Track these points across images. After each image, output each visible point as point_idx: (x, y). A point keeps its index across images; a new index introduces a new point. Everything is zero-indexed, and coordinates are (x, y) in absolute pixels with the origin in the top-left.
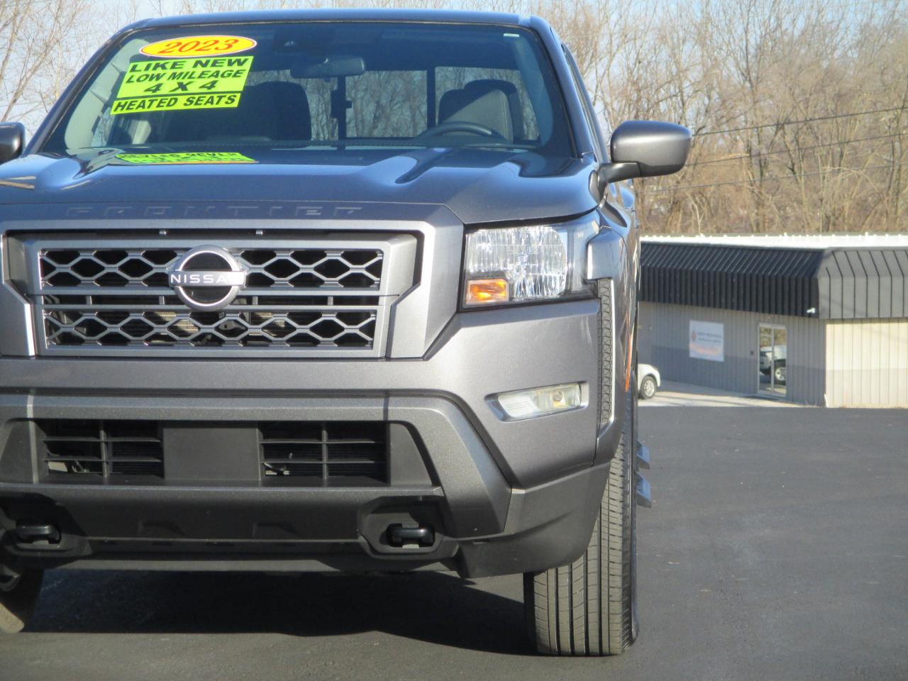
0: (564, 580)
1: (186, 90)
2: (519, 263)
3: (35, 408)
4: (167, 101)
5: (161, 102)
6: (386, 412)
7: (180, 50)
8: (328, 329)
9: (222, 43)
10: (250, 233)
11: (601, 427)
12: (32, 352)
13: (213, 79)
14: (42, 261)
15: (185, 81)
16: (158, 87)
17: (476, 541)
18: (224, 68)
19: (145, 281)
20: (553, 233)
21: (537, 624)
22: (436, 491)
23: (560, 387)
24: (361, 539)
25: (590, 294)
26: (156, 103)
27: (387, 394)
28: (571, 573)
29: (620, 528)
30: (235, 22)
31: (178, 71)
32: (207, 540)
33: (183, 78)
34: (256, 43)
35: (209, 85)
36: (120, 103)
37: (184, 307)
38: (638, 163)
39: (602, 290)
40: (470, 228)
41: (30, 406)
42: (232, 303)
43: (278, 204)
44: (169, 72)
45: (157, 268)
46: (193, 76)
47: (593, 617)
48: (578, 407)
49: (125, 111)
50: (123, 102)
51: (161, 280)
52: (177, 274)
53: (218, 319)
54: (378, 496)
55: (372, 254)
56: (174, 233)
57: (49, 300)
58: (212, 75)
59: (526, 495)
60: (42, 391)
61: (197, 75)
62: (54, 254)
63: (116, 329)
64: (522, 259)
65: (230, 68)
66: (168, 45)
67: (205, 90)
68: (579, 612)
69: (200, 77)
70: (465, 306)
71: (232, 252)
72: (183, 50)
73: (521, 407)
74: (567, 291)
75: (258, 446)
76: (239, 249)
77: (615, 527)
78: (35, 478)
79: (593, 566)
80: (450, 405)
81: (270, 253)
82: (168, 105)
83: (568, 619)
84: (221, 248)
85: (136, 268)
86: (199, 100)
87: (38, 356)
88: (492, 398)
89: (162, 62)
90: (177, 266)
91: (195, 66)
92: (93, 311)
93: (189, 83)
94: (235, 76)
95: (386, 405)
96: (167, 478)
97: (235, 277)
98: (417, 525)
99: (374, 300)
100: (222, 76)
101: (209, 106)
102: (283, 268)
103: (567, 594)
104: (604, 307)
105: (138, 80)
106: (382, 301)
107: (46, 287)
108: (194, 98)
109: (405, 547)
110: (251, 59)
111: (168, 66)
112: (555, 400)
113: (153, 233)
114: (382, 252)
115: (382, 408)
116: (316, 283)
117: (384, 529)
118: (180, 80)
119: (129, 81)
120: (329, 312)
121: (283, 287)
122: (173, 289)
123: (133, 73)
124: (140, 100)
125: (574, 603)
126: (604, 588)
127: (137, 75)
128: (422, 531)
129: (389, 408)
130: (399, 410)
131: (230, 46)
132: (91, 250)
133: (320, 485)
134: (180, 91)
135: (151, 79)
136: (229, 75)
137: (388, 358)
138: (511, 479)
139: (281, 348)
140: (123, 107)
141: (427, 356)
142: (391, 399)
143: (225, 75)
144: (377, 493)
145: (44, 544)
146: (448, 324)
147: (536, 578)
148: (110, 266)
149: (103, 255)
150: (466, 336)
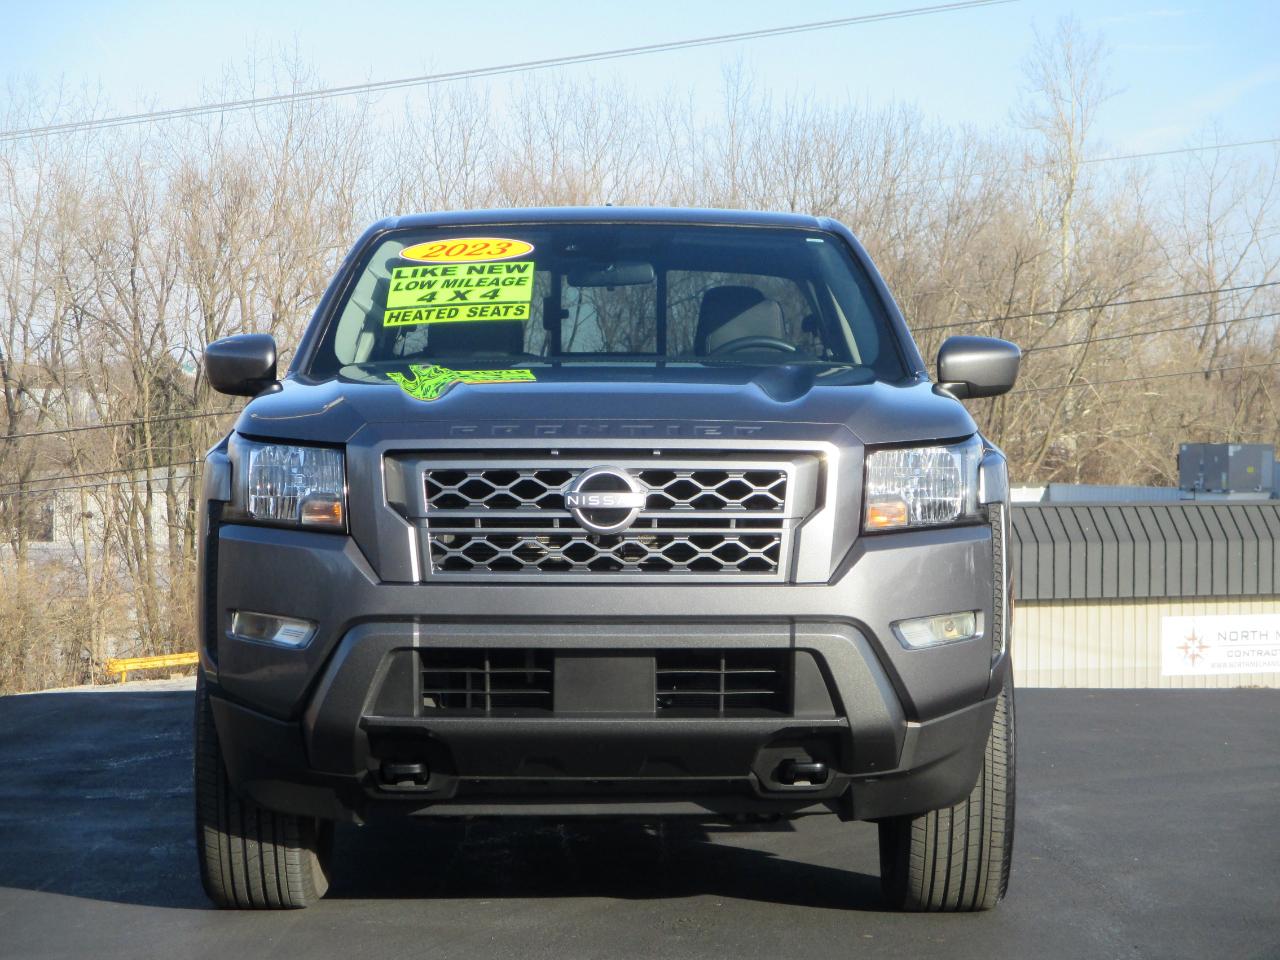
0: (944, 825)
1: (466, 299)
2: (909, 486)
3: (421, 638)
4: (447, 312)
5: (440, 312)
6: (793, 639)
7: (447, 254)
8: (731, 553)
9: (493, 248)
10: (647, 454)
11: (994, 658)
12: (416, 577)
13: (493, 287)
14: (427, 482)
15: (463, 289)
16: (432, 296)
17: (869, 778)
18: (504, 275)
19: (538, 503)
20: (947, 454)
21: (911, 874)
22: (840, 722)
23: (953, 616)
24: (752, 776)
25: (979, 519)
26: (434, 315)
27: (792, 621)
28: (952, 817)
29: (1004, 768)
30: (502, 223)
31: (452, 278)
32: (588, 778)
33: (459, 286)
34: (533, 248)
35: (491, 294)
36: (392, 314)
37: (581, 530)
38: (968, 383)
39: (992, 515)
40: (871, 449)
41: (416, 634)
42: (633, 526)
43: (675, 423)
44: (441, 279)
45: (551, 490)
46: (470, 284)
47: (972, 865)
48: (974, 637)
49: (400, 323)
50: (396, 313)
51: (557, 502)
52: (574, 496)
53: (617, 543)
54: (783, 727)
55: (774, 475)
56: (567, 453)
57: (434, 522)
58: (492, 283)
59: (921, 729)
60: (426, 619)
61: (474, 282)
62: (438, 475)
63: (508, 553)
64: (912, 483)
65: (510, 275)
66: (432, 249)
67: (487, 300)
68: (958, 859)
69: (478, 285)
70: (867, 530)
71: (632, 471)
72: (451, 254)
73: (921, 635)
74: (961, 516)
75: (655, 676)
76: (638, 470)
77: (999, 766)
78: (416, 712)
79: (975, 809)
80: (856, 631)
81: (668, 475)
82: (449, 316)
83: (945, 868)
84: (618, 468)
85: (528, 490)
86: (483, 310)
87: (423, 582)
88: (894, 625)
89: (430, 268)
90: (573, 486)
91: (470, 272)
92: (481, 534)
93: (468, 292)
94: (518, 284)
95: (793, 632)
96: (557, 710)
97: (635, 498)
98: (810, 759)
99: (777, 523)
100: (504, 284)
101: (495, 317)
102: (683, 490)
103: (947, 841)
104: (995, 532)
105: (408, 288)
106: (786, 524)
107: (431, 509)
108: (477, 308)
109: (796, 784)
110: (531, 265)
111: (439, 272)
112: (947, 630)
113: (545, 453)
114: (785, 473)
115: (788, 634)
116: (718, 505)
117: (776, 764)
118: (456, 288)
119: (396, 289)
120: (732, 536)
121: (683, 510)
122: (569, 511)
123: (399, 280)
124: (415, 311)
125: (953, 848)
126: (987, 832)
127: (404, 283)
128: (818, 765)
129: (797, 635)
130: (805, 638)
131: (504, 251)
132: (479, 471)
133: (716, 715)
134: (458, 301)
135: (422, 287)
136: (511, 283)
137: (792, 582)
138: (909, 710)
139: (684, 573)
140: (397, 318)
141: (833, 580)
142: (797, 625)
143: (507, 283)
144: (782, 723)
145: (410, 784)
146: (852, 547)
147: (914, 823)
148: (500, 487)
149: (492, 475)
150: (870, 560)
